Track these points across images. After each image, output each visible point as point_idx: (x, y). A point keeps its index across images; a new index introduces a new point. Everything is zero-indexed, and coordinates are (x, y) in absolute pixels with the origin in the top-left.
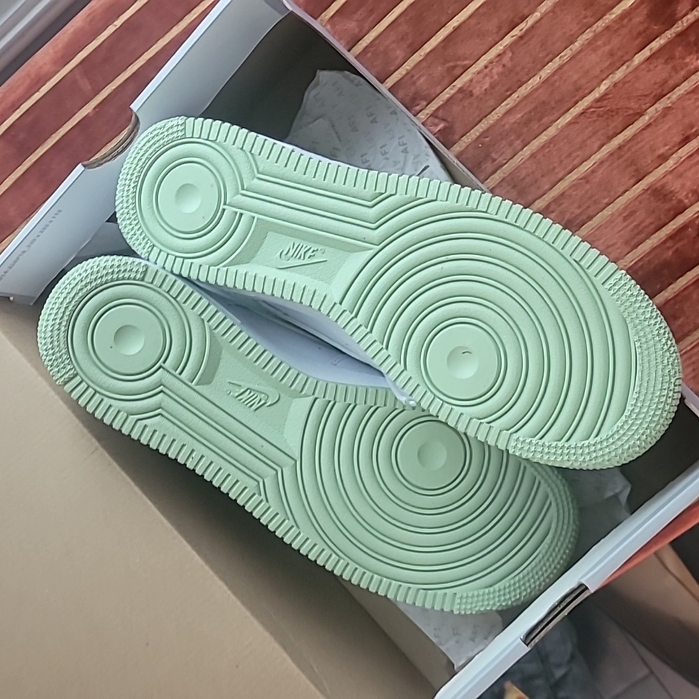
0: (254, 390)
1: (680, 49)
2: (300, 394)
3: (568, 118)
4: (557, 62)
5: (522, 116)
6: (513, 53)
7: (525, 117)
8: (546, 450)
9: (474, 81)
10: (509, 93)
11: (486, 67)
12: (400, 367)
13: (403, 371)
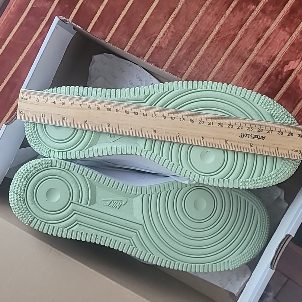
0: (115, 200)
1: (244, 3)
2: (136, 195)
3: (206, 45)
4: (194, 24)
5: (186, 51)
6: (174, 26)
7: (188, 50)
8: (256, 182)
9: (161, 42)
10: (177, 42)
11: (164, 34)
13: (182, 168)
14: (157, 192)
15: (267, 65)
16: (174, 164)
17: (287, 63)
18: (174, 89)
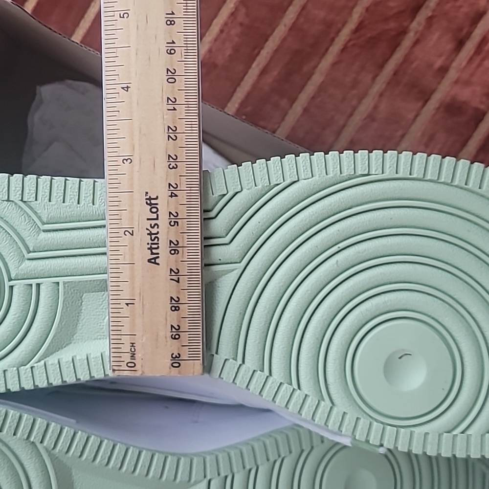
2: (188, 484)
5: (279, 73)
6: (247, 9)
7: (283, 71)
12: (325, 404)
13: (331, 408)
14: (248, 467)
15: (482, 106)
16: (306, 395)
18: (302, 176)
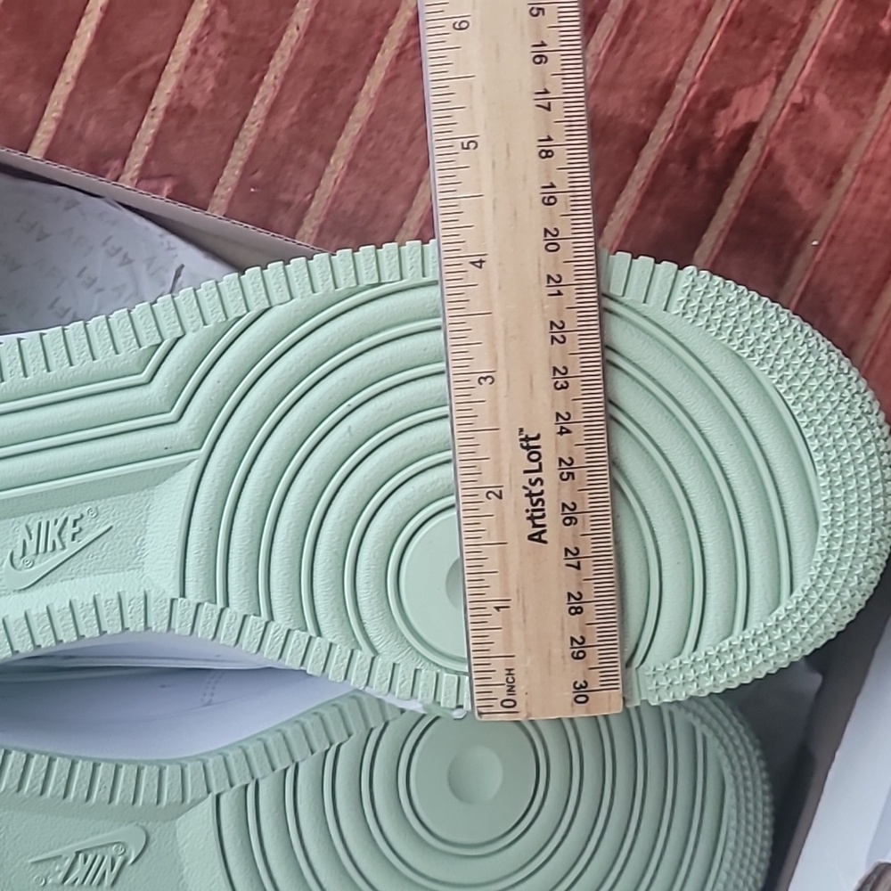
0: (90, 849)
2: (184, 804)
3: (378, 73)
5: (299, 109)
6: (229, 8)
7: (305, 106)
8: (717, 664)
9: (185, 84)
10: (256, 78)
11: (194, 51)
12: (364, 655)
13: (373, 659)
14: (280, 768)
15: (642, 121)
16: (331, 645)
17: (721, 100)
18: (275, 300)
